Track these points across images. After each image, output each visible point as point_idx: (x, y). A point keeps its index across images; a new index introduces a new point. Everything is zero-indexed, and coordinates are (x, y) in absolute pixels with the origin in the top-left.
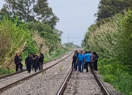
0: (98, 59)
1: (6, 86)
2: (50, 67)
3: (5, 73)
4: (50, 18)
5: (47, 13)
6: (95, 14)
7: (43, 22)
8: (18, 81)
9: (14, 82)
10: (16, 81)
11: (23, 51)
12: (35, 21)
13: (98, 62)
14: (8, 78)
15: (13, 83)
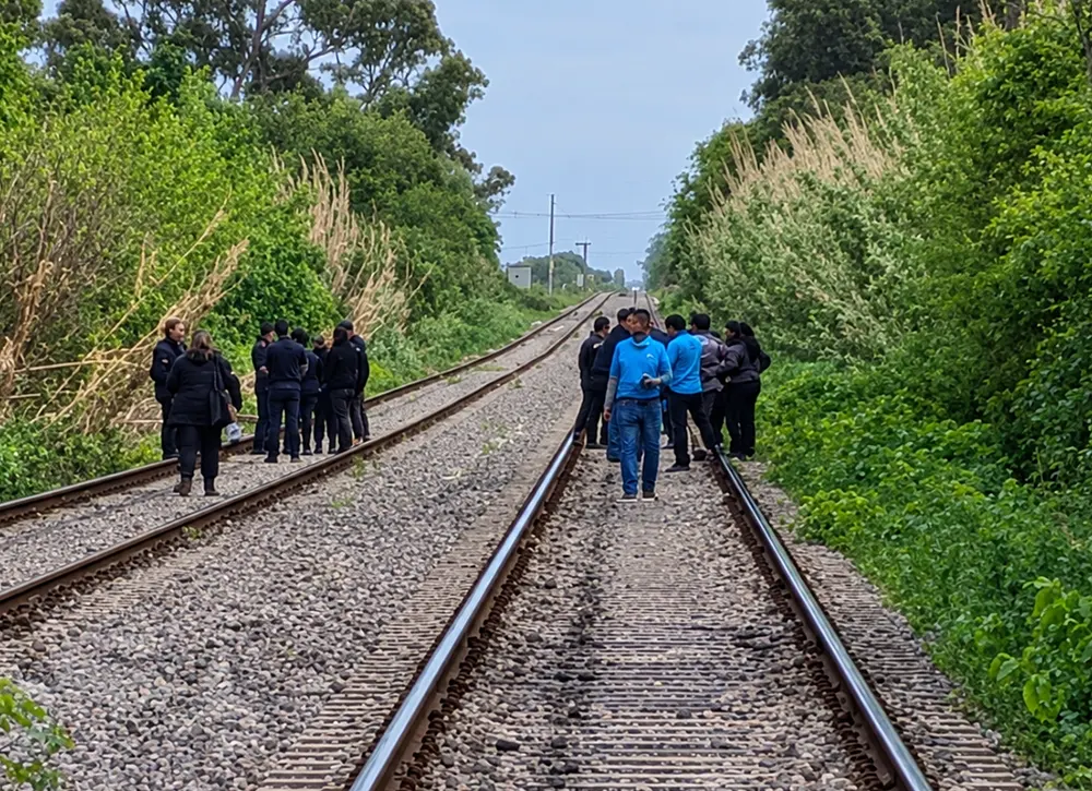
0: (765, 378)
1: (82, 557)
2: (413, 430)
3: (80, 469)
4: (420, 68)
5: (402, 38)
6: (750, 50)
7: (367, 98)
8: (177, 528)
9: (146, 532)
10: (161, 526)
11: (222, 308)
12: (312, 91)
13: (761, 399)
14: (103, 501)
15: (135, 536)
